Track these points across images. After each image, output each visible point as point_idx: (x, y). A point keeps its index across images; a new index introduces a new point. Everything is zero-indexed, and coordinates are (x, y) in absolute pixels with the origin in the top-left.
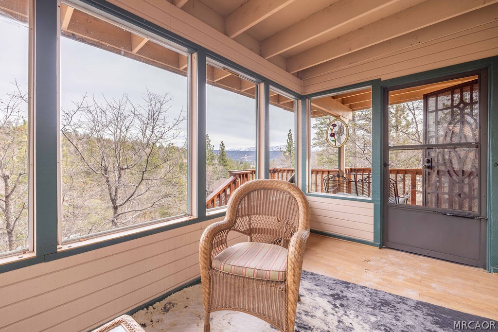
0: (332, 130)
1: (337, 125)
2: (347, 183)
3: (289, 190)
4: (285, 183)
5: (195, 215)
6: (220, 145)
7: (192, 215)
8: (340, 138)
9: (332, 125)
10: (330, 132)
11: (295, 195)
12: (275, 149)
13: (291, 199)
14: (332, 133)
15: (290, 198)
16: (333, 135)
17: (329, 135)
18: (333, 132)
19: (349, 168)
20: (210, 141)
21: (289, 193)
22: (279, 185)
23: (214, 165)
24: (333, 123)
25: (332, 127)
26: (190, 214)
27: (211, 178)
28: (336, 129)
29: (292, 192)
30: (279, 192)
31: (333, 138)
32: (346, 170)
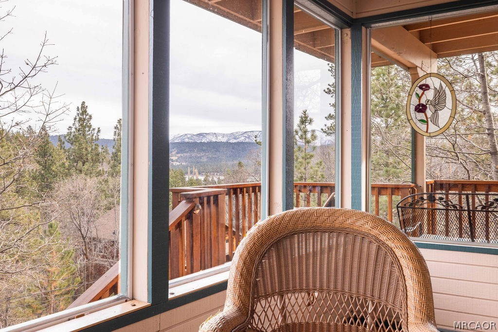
0: (420, 98)
1: (432, 87)
2: (428, 212)
3: (375, 232)
4: (363, 216)
5: (143, 299)
6: (116, 128)
7: (133, 299)
8: (437, 116)
9: (421, 87)
10: (415, 101)
11: (391, 244)
12: (242, 139)
13: (382, 253)
14: (419, 105)
15: (379, 248)
16: (421, 108)
17: (413, 108)
18: (423, 101)
19: (431, 181)
20: (91, 117)
21: (377, 240)
22: (349, 221)
23: (99, 174)
24: (423, 82)
25: (420, 92)
26: (129, 295)
27: (94, 205)
28: (430, 95)
29: (383, 238)
30: (351, 237)
31: (421, 116)
32: (427, 186)
